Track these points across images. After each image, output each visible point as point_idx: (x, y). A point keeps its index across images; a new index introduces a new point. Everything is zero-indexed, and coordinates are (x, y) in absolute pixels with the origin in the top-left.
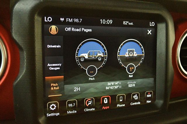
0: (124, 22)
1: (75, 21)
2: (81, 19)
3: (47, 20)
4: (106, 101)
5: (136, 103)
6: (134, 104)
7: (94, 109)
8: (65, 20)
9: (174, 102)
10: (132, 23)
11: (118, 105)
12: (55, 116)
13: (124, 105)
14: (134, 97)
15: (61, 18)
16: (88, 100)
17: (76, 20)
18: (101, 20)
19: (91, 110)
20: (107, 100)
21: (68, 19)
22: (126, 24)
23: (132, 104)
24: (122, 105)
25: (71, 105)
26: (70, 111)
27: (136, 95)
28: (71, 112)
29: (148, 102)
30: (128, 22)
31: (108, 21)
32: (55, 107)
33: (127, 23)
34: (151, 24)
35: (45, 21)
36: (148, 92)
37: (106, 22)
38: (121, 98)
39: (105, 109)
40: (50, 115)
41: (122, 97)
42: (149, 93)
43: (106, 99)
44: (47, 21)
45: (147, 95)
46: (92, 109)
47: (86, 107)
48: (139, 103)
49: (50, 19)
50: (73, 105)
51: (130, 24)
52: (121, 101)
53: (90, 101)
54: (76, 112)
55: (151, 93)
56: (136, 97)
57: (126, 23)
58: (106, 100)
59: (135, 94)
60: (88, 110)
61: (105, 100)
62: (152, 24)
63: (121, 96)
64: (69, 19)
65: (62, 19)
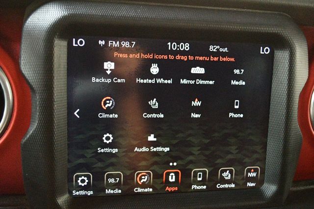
0: (211, 47)
1: (124, 45)
2: (134, 43)
3: (76, 43)
4: (172, 179)
5: (226, 186)
6: (222, 186)
7: (151, 190)
8: (107, 43)
9: (302, 188)
10: (226, 49)
11: (194, 187)
12: (86, 195)
13: (205, 187)
14: (224, 175)
15: (100, 41)
16: (140, 175)
17: (126, 44)
18: (169, 44)
19: (146, 190)
20: (174, 177)
21: (111, 43)
22: (214, 50)
23: (219, 186)
24: (200, 187)
25: (112, 181)
26: (110, 190)
27: (228, 171)
28: (112, 192)
29: (250, 184)
30: (218, 47)
31: (182, 45)
32: (87, 181)
33: (217, 49)
34: (263, 51)
35: (74, 45)
36: (251, 169)
37: (179, 48)
38: (200, 175)
39: (170, 190)
40: (77, 193)
41: (201, 173)
42: (252, 171)
43: (173, 174)
44: (77, 45)
45: (249, 174)
46: (148, 189)
47: (138, 186)
48: (233, 186)
49: (81, 42)
50: (116, 180)
51: (221, 50)
52: (199, 179)
53: (145, 176)
54: (120, 191)
55: (256, 170)
56: (227, 175)
57: (214, 48)
58: (172, 176)
59: (226, 171)
60: (140, 190)
61: (170, 177)
62: (265, 51)
63: (200, 171)
64: (114, 42)
65: (102, 42)
